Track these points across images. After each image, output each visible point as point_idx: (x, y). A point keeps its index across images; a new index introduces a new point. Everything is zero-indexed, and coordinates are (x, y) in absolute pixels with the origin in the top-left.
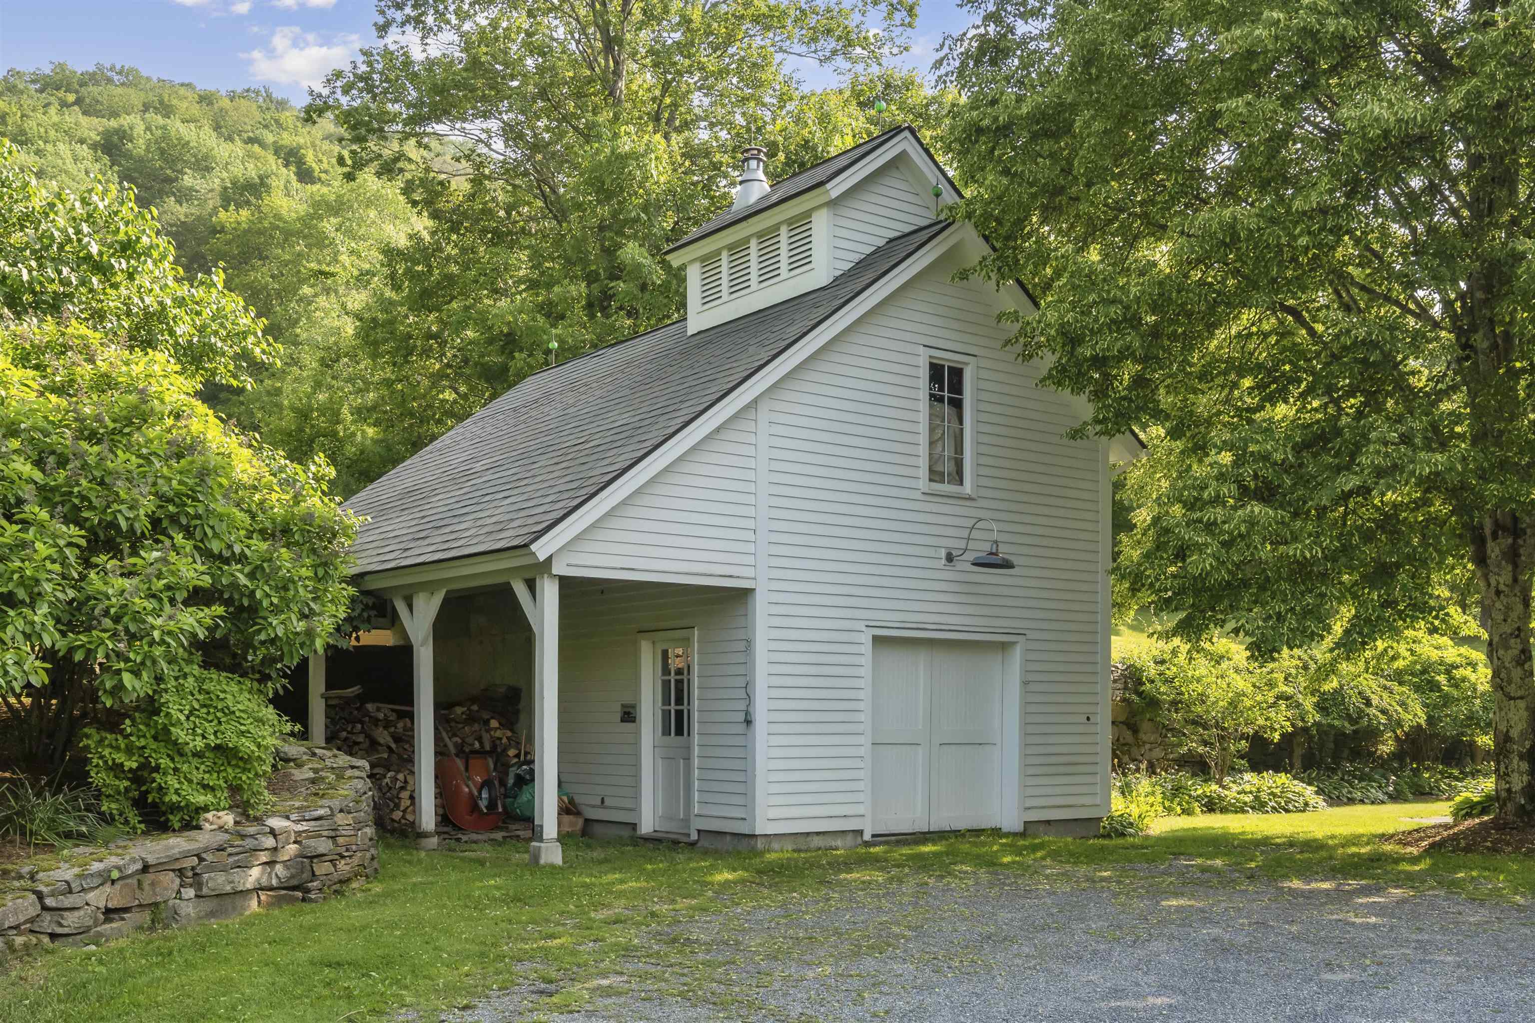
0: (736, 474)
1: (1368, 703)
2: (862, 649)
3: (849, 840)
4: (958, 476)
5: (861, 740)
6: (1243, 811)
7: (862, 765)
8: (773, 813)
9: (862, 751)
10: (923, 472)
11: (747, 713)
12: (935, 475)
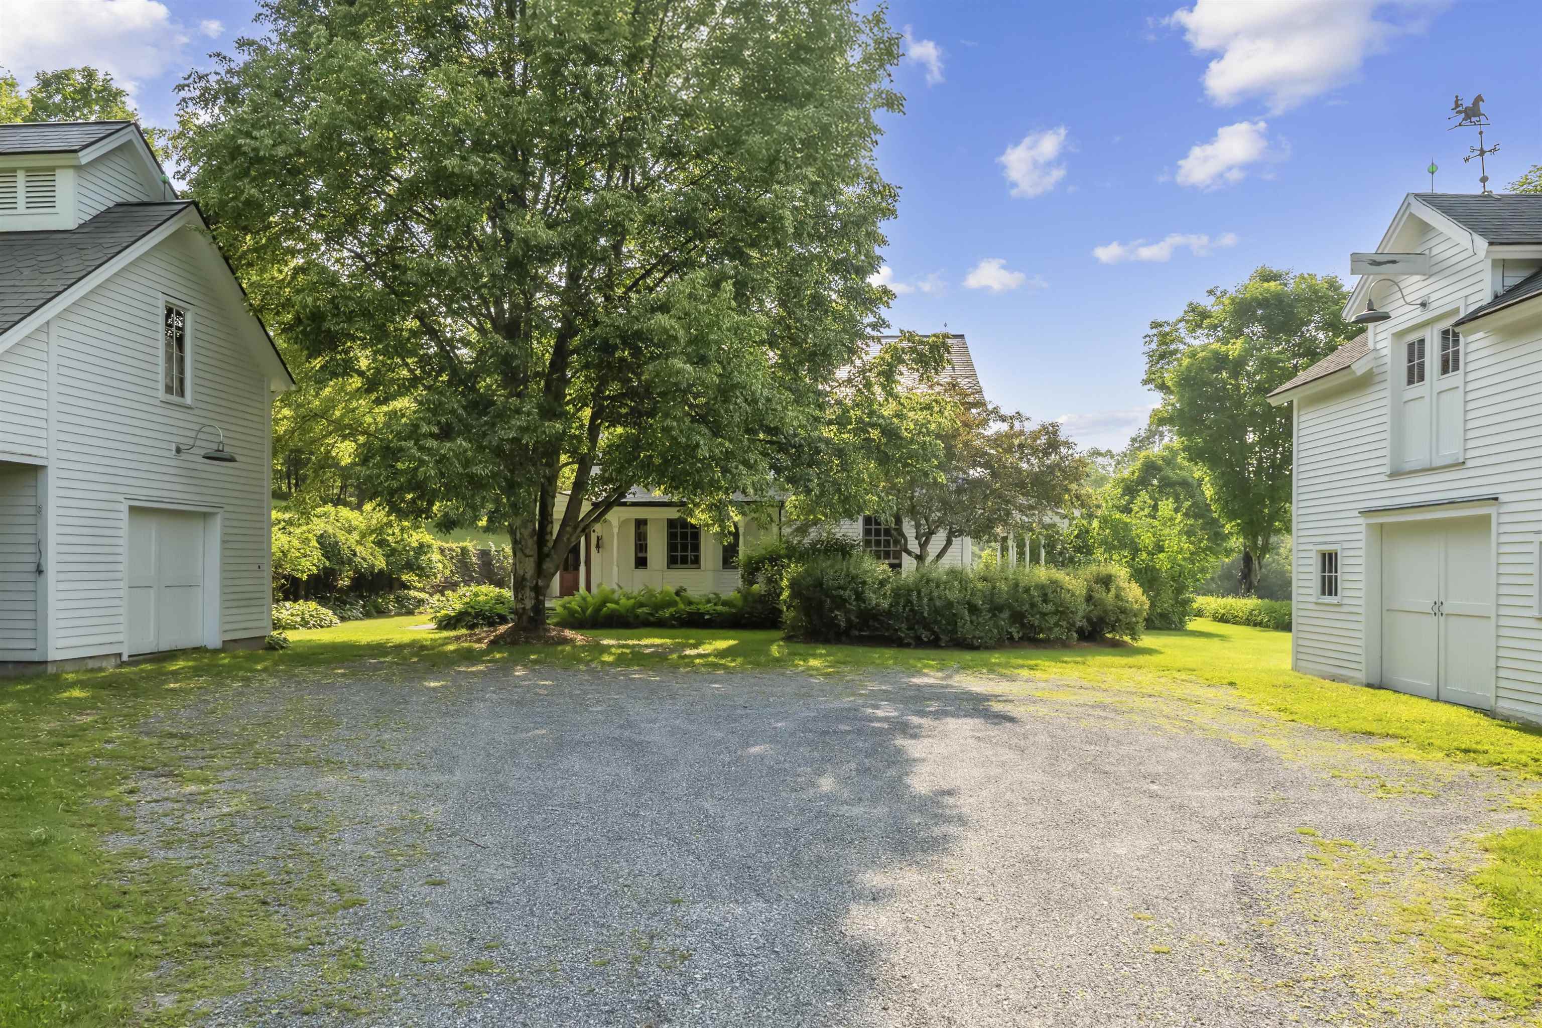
0: (31, 373)
1: (355, 555)
2: (122, 516)
3: (113, 661)
4: (182, 393)
5: (121, 584)
6: (295, 628)
7: (121, 603)
8: (61, 643)
9: (121, 593)
10: (161, 386)
11: (39, 565)
12: (169, 389)
